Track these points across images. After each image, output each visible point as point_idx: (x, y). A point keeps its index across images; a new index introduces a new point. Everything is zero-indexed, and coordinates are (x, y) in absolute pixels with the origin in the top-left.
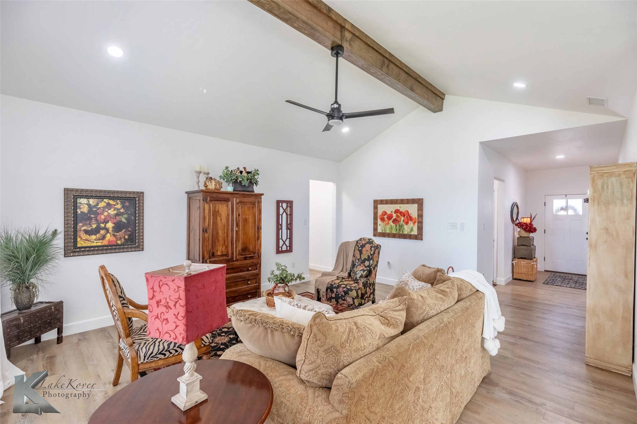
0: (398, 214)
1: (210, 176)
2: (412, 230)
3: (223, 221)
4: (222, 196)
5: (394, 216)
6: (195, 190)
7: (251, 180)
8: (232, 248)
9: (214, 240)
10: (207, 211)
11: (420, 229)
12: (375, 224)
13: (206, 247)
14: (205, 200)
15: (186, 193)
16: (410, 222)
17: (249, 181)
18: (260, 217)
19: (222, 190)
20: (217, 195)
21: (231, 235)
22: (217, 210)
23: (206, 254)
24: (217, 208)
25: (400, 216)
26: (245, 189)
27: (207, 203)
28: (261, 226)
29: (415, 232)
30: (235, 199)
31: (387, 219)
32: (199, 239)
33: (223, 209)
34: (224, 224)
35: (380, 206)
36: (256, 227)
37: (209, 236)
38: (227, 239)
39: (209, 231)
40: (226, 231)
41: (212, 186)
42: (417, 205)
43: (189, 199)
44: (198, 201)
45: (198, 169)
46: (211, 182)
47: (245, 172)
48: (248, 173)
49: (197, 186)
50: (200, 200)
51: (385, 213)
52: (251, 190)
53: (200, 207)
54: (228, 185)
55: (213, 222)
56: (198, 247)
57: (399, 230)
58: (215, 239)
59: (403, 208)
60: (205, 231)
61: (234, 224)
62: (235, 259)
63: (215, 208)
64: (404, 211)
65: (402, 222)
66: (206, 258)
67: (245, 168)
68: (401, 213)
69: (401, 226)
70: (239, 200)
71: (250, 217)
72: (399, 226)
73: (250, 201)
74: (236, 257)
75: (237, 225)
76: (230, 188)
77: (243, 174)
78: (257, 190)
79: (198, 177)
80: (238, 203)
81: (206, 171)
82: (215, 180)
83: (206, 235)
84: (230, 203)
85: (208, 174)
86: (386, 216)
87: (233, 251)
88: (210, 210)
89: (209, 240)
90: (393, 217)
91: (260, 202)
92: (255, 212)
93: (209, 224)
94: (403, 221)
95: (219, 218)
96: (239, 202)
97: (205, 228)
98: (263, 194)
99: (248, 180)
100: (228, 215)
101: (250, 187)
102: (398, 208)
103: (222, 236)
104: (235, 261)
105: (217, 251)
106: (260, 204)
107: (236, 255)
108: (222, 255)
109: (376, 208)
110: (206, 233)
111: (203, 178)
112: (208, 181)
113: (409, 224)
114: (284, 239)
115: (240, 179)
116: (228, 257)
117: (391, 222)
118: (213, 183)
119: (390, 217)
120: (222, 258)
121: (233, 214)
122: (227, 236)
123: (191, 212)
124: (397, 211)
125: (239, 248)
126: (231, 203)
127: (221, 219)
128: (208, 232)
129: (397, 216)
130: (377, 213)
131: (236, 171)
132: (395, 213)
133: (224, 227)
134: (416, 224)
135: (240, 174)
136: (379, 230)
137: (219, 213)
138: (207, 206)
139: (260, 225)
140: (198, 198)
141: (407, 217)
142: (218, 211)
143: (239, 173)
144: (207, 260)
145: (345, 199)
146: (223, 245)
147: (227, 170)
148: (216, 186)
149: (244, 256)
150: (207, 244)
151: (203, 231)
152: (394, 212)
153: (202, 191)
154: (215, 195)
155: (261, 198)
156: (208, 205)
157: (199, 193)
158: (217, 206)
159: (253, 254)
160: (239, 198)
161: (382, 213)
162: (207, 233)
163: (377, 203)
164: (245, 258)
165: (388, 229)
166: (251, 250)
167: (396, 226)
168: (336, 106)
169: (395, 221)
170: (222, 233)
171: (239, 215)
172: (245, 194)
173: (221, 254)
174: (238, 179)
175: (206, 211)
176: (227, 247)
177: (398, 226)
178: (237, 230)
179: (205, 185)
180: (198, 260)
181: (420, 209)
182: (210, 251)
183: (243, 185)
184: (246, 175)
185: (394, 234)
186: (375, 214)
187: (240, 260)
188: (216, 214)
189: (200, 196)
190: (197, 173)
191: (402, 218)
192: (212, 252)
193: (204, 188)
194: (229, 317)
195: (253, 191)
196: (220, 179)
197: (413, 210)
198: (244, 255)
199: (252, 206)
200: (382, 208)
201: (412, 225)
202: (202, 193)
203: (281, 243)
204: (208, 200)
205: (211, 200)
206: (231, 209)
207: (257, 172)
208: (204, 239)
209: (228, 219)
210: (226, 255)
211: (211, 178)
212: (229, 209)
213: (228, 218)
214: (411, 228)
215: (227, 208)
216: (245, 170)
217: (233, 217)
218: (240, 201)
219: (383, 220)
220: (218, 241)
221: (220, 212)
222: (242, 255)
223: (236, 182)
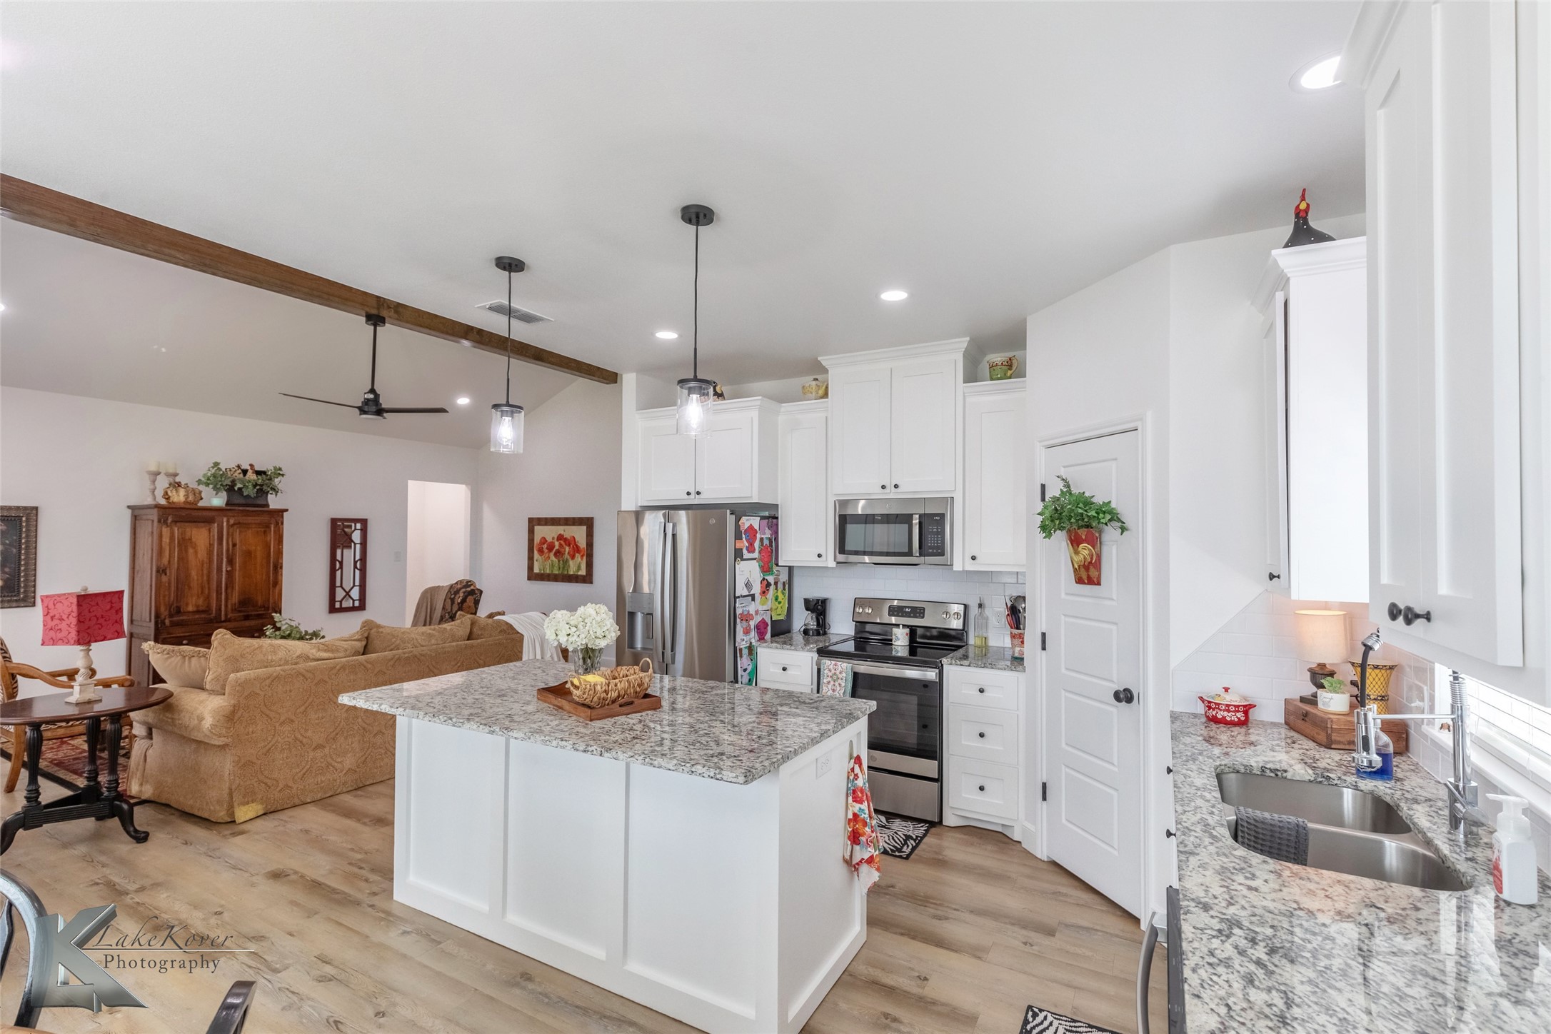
0: (562, 542)
1: (178, 479)
2: (579, 568)
3: (199, 556)
4: (200, 514)
5: (557, 544)
6: (146, 503)
7: (261, 485)
8: (219, 599)
9: (180, 586)
10: (166, 540)
11: (590, 566)
12: (531, 559)
13: (164, 596)
14: (162, 521)
15: (129, 507)
16: (577, 555)
17: (258, 487)
18: (279, 549)
19: (201, 504)
20: (188, 512)
21: (217, 579)
22: (187, 538)
23: (162, 609)
24: (188, 534)
25: (565, 546)
26: (250, 502)
27: (168, 526)
28: (282, 564)
29: (583, 572)
30: (225, 519)
31: (547, 551)
32: (151, 586)
33: (201, 536)
34: (203, 561)
35: (537, 528)
36: (272, 565)
37: (170, 580)
38: (209, 583)
39: (170, 572)
40: (205, 572)
41: (179, 497)
42: (585, 527)
43: (135, 518)
44: (150, 522)
45: (153, 468)
46: (177, 491)
47: (253, 473)
48: (258, 473)
49: (151, 496)
50: (153, 521)
51: (544, 540)
52: (264, 503)
53: (152, 533)
54: (216, 494)
55: (178, 558)
56: (149, 599)
57: (563, 568)
58: (182, 583)
59: (569, 531)
60: (161, 571)
61: (222, 559)
62: (223, 618)
63: (183, 533)
64: (569, 538)
65: (566, 556)
66: (163, 617)
67: (252, 466)
68: (565, 540)
69: (566, 562)
70: (235, 520)
71: (258, 548)
72: (563, 561)
73: (258, 522)
74: (226, 615)
75: (231, 561)
76: (218, 501)
77: (247, 476)
78: (274, 502)
79: (154, 482)
80: (232, 526)
81: (171, 471)
82: (186, 487)
83: (164, 579)
84: (216, 525)
85: (176, 475)
86: (545, 546)
87: (221, 605)
88: (172, 538)
89: (169, 586)
90: (554, 547)
91: (279, 524)
92: (268, 539)
93: (171, 560)
94: (569, 553)
95: (191, 551)
96: (234, 524)
97: (162, 566)
98: (287, 510)
99: (255, 486)
100: (211, 545)
101: (260, 498)
102: (562, 533)
103: (198, 580)
104: (224, 621)
105: (187, 605)
106: (281, 527)
107: (226, 611)
108: (198, 612)
109: (531, 532)
110: (163, 574)
111: (162, 483)
112: (171, 489)
113: (576, 558)
114: (347, 586)
115: (239, 485)
116: (210, 614)
117: (552, 554)
118: (182, 492)
119: (551, 548)
120: (197, 616)
121: (220, 542)
122: (209, 581)
123: (138, 540)
124: (560, 537)
125: (235, 598)
126: (218, 526)
127: (196, 552)
128: (168, 574)
129: (560, 545)
130: (533, 540)
131: (234, 470)
132: (558, 540)
133: (203, 565)
134: (585, 558)
135: (241, 475)
136: (536, 570)
137: (191, 543)
138: (166, 531)
139: (280, 561)
140: (151, 517)
141: (573, 546)
142: (190, 539)
143: (240, 473)
144: (165, 619)
145: (487, 514)
146: (198, 596)
147: (216, 468)
148: (188, 497)
149: (242, 614)
150: (167, 593)
151: (158, 571)
152: (556, 539)
153: (157, 506)
154: (183, 513)
155: (282, 517)
156: (169, 529)
157: (152, 510)
158: (188, 530)
159: (264, 611)
160: (233, 516)
161: (541, 540)
162: (166, 574)
163: (533, 522)
164: (247, 618)
165: (548, 567)
166: (260, 603)
167: (559, 561)
168: (371, 396)
169: (558, 554)
170: (197, 575)
171: (234, 545)
172: (248, 511)
173: (195, 609)
174: (235, 485)
175: (164, 540)
176: (208, 598)
177: (561, 561)
178: (230, 571)
179: (164, 495)
180: (148, 620)
181: (590, 535)
182: (172, 604)
183: (245, 494)
184: (254, 477)
185: (556, 575)
186: (531, 541)
187: (235, 620)
188: (185, 543)
189: (154, 515)
190: (152, 474)
191: (567, 549)
192: (177, 607)
193: (163, 502)
194: (146, 653)
195: (267, 505)
196: (199, 485)
197: (579, 534)
198: (244, 612)
199: (263, 530)
200: (541, 531)
201: (580, 559)
202: (156, 510)
203: (340, 594)
204: (169, 521)
205: (175, 522)
206: (218, 535)
207: (278, 472)
208: (159, 585)
209: (210, 553)
210: (207, 611)
211: (179, 485)
212: (214, 536)
213: (210, 550)
214: (577, 565)
215: (210, 533)
216: (251, 469)
217: (222, 548)
218: (237, 522)
219: (541, 551)
220: (190, 588)
221: (194, 540)
222: (240, 611)
223: (230, 489)
